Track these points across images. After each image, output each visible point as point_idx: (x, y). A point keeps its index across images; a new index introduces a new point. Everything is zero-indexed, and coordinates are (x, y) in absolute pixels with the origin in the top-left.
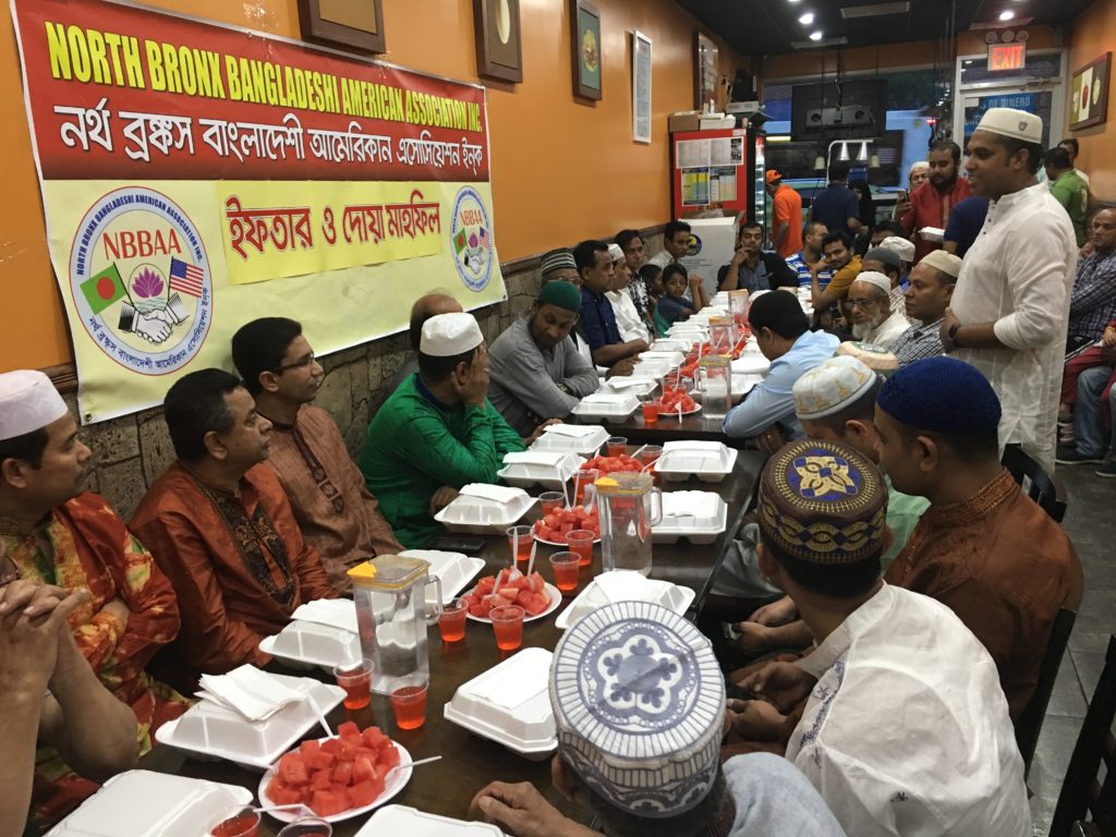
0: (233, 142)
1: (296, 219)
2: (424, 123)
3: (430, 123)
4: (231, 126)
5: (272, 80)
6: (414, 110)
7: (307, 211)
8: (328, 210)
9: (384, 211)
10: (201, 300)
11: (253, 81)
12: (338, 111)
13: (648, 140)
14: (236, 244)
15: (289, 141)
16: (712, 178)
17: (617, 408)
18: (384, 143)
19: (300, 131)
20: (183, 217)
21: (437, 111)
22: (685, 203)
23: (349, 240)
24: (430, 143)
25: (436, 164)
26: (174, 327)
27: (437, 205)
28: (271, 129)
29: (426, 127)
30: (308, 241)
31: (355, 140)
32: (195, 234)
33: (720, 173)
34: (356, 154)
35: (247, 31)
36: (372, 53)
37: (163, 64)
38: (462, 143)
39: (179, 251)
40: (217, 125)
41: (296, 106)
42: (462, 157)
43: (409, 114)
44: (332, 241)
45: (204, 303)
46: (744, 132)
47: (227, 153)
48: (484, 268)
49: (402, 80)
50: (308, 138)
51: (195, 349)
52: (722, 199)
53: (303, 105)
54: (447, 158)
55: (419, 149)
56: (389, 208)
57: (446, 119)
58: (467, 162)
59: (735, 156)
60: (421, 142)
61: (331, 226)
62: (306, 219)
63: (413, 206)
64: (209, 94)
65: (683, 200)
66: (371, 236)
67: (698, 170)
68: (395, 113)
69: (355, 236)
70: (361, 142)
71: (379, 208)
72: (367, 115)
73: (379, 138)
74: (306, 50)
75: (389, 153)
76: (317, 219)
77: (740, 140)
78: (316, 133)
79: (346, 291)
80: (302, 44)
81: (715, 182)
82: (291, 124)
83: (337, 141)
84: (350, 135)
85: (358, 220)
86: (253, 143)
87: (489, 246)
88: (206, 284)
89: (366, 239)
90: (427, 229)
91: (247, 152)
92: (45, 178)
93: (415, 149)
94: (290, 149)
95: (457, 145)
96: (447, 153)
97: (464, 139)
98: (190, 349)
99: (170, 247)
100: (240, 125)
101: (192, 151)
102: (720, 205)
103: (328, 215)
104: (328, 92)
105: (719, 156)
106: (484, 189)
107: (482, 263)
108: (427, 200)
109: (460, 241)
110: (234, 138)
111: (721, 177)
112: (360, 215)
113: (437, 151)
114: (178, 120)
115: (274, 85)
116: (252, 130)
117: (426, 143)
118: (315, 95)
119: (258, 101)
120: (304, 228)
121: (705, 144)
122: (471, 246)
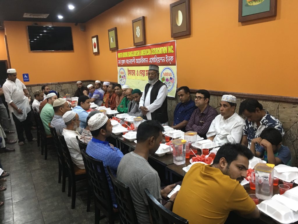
1: (134, 72)
8: (137, 71)
9: (145, 71)
14: (128, 74)
23: (140, 75)
25: (158, 62)
28: (132, 60)
29: (156, 55)
30: (135, 75)
40: (127, 60)
43: (152, 53)
45: (125, 80)
49: (151, 47)
50: (135, 60)
53: (135, 56)
54: (161, 61)
57: (160, 52)
58: (167, 61)
62: (135, 72)
66: (143, 75)
68: (149, 54)
73: (146, 59)
76: (136, 72)
84: (141, 59)
87: (173, 83)
92: (118, 66)
93: (153, 60)
95: (164, 57)
97: (167, 55)
106: (174, 68)
109: (163, 79)
112: (142, 72)
117: (156, 58)
118: (137, 54)
122: (167, 81)
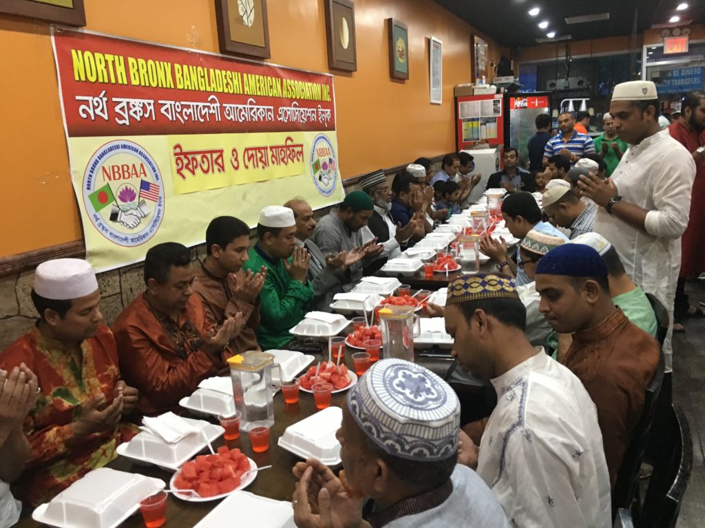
0: (178, 113)
1: (215, 156)
2: (294, 97)
3: (298, 97)
4: (178, 103)
5: (202, 77)
6: (288, 90)
7: (221, 151)
8: (234, 150)
9: (269, 150)
11: (190, 78)
12: (241, 93)
13: (440, 102)
14: (179, 171)
15: (212, 111)
16: (481, 124)
17: (408, 267)
18: (269, 110)
19: (218, 105)
20: (148, 156)
21: (303, 90)
22: (465, 140)
23: (247, 167)
24: (298, 109)
25: (301, 121)
26: (142, 219)
27: (302, 146)
28: (201, 105)
29: (296, 99)
30: (222, 168)
31: (251, 109)
32: (155, 166)
33: (487, 121)
34: (252, 117)
35: (187, 49)
36: (262, 59)
37: (138, 70)
38: (317, 108)
39: (146, 175)
40: (168, 103)
41: (216, 90)
42: (318, 117)
43: (285, 92)
44: (236, 168)
45: (160, 205)
46: (502, 96)
47: (175, 119)
48: (331, 182)
49: (281, 73)
50: (223, 109)
51: (154, 232)
52: (488, 137)
53: (220, 90)
54: (308, 117)
55: (291, 113)
56: (272, 148)
57: (308, 95)
59: (496, 111)
60: (292, 108)
61: (236, 159)
62: (221, 156)
63: (288, 147)
64: (164, 86)
65: (463, 138)
66: (261, 164)
67: (473, 120)
68: (277, 92)
69: (250, 165)
70: (255, 110)
71: (265, 148)
72: (259, 94)
73: (266, 107)
74: (223, 59)
75: (272, 116)
76: (227, 156)
77: (499, 101)
78: (228, 106)
79: (244, 197)
80: (220, 55)
81: (484, 127)
82: (213, 101)
83: (241, 110)
84: (248, 106)
85: (252, 155)
86: (190, 113)
87: (334, 169)
88: (161, 194)
89: (258, 166)
90: (295, 160)
91: (186, 118)
92: (70, 136)
93: (288, 113)
94: (212, 115)
95: (315, 110)
96: (308, 114)
97: (319, 106)
98: (151, 231)
99: (141, 173)
100: (183, 103)
101: (154, 119)
102: (487, 141)
103: (235, 153)
104: (236, 82)
105: (486, 111)
106: (331, 135)
107: (330, 179)
108: (295, 142)
109: (316, 166)
110: (179, 110)
111: (487, 124)
112: (254, 152)
113: (302, 113)
114: (146, 102)
115: (203, 79)
116: (190, 105)
117: (295, 109)
118: (227, 84)
119: (193, 89)
120: (220, 161)
121: (477, 104)
122: (324, 169)
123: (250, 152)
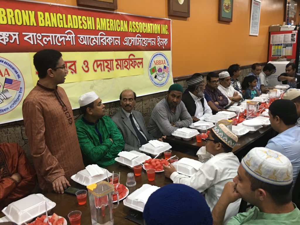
0: (39, 40)
1: (69, 64)
3: (141, 32)
4: (39, 34)
5: (60, 19)
6: (133, 27)
7: (75, 62)
8: (85, 61)
9: (114, 62)
10: (18, 91)
11: (51, 20)
12: (94, 28)
13: (257, 35)
15: (68, 39)
16: (283, 47)
18: (116, 39)
19: (74, 35)
20: (12, 64)
21: (145, 28)
22: (273, 56)
24: (141, 38)
25: (143, 45)
26: (4, 100)
27: (142, 59)
28: (59, 35)
29: (139, 33)
30: (75, 71)
31: (101, 38)
32: (17, 70)
33: (286, 45)
34: (101, 43)
35: (49, 3)
36: (113, 10)
37: (6, 15)
38: (156, 38)
39: (9, 75)
40: (31, 34)
41: (72, 27)
42: (156, 43)
43: (130, 29)
44: (87, 71)
45: (20, 92)
46: (297, 31)
47: (36, 43)
49: (128, 18)
52: (286, 55)
53: (76, 27)
54: (149, 43)
55: (135, 40)
56: (116, 60)
58: (160, 44)
59: (293, 40)
60: (136, 38)
61: (87, 66)
62: (74, 64)
63: (131, 60)
64: (28, 24)
65: (272, 54)
66: (106, 69)
67: (279, 45)
68: (123, 29)
69: (99, 69)
70: (105, 38)
71: (113, 60)
72: (108, 29)
74: (79, 9)
75: (119, 42)
76: (79, 64)
77: (295, 35)
78: (82, 36)
80: (77, 7)
81: (284, 49)
83: (92, 39)
85: (101, 64)
86: (49, 40)
89: (104, 70)
90: (136, 67)
91: (46, 43)
93: (132, 40)
94: (68, 41)
95: (155, 39)
96: (149, 41)
97: (158, 37)
98: (11, 107)
99: (5, 74)
100: (42, 34)
101: (18, 43)
102: (285, 57)
103: (86, 63)
104: (89, 22)
105: (286, 40)
107: (164, 77)
108: (136, 57)
109: (153, 70)
110: (40, 38)
111: (287, 47)
112: (102, 63)
113: (144, 41)
114: (11, 34)
115: (61, 21)
116: (49, 36)
117: (138, 38)
118: (82, 24)
119: (53, 26)
120: (73, 67)
121: (282, 36)
122: (159, 72)
123: (99, 63)
